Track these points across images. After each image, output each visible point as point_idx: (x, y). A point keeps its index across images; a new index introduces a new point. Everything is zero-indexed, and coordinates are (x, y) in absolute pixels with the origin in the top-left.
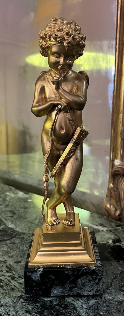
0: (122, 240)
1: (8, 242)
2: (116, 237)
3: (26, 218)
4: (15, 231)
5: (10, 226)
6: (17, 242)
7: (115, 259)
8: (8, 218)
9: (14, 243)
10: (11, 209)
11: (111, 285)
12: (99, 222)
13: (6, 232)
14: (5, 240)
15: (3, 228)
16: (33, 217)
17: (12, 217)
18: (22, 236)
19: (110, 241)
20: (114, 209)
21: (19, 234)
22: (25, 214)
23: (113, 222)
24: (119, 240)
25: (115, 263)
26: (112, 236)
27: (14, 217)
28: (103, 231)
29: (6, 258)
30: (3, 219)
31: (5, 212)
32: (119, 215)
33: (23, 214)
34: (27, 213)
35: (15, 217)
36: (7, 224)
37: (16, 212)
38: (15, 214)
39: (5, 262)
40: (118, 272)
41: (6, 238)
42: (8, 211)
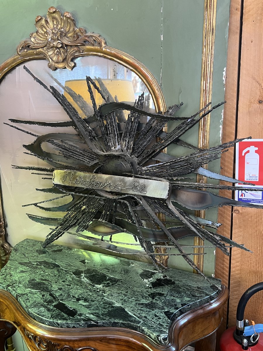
0: (167, 276)
1: (116, 284)
2: (164, 275)
3: (116, 271)
4: (116, 279)
5: (111, 277)
6: (120, 284)
7: (166, 284)
8: (107, 272)
9: (120, 285)
10: (105, 267)
11: (168, 294)
13: (112, 280)
14: (114, 284)
15: (108, 278)
18: (121, 281)
19: (162, 277)
20: (159, 260)
21: (118, 280)
24: (165, 276)
25: (166, 286)
26: (162, 275)
28: (157, 273)
29: (121, 292)
30: (105, 274)
31: (102, 269)
32: (162, 263)
35: (110, 271)
36: (109, 276)
38: (108, 269)
39: (121, 293)
40: (169, 289)
41: (114, 283)
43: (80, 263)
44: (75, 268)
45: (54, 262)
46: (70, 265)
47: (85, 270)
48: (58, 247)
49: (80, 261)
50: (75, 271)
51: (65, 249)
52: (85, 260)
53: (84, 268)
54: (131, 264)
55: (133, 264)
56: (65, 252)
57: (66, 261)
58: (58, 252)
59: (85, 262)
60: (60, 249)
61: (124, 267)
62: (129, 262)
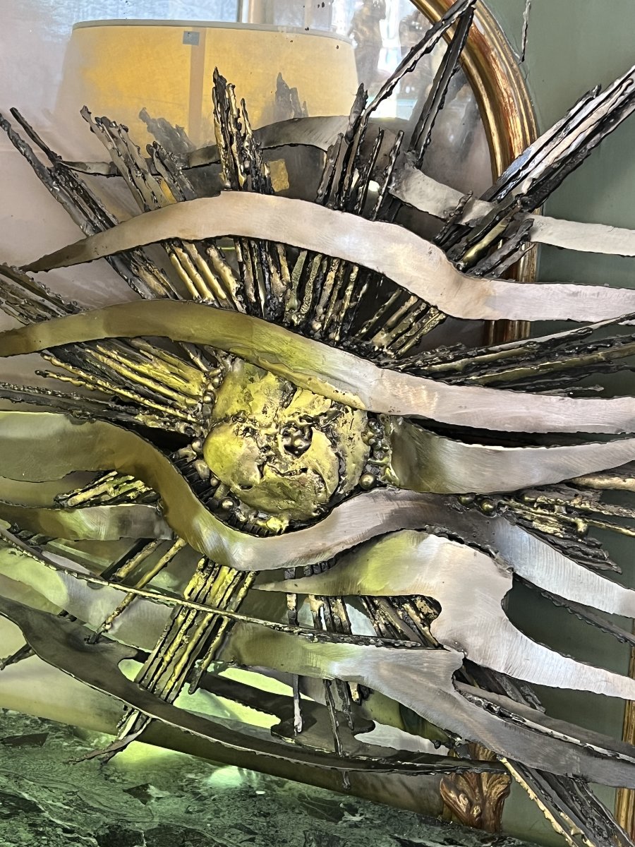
3: (285, 841)
8: (245, 844)
10: (235, 822)
12: (444, 836)
16: (299, 838)
17: (252, 840)
20: (466, 802)
22: (277, 831)
23: (470, 832)
27: (257, 841)
31: (225, 829)
32: (479, 815)
33: (273, 833)
34: (278, 829)
35: (259, 840)
37: (252, 827)
38: (250, 832)
42: (230, 827)
43: (127, 797)
44: (107, 820)
45: (12, 788)
46: (82, 807)
47: (149, 832)
48: (28, 722)
49: (124, 791)
50: (107, 831)
51: (59, 734)
52: (146, 786)
53: (146, 820)
54: (346, 813)
55: (353, 812)
56: (59, 746)
57: (65, 788)
58: (28, 748)
59: (150, 797)
60: (37, 732)
61: (317, 822)
62: (336, 803)
